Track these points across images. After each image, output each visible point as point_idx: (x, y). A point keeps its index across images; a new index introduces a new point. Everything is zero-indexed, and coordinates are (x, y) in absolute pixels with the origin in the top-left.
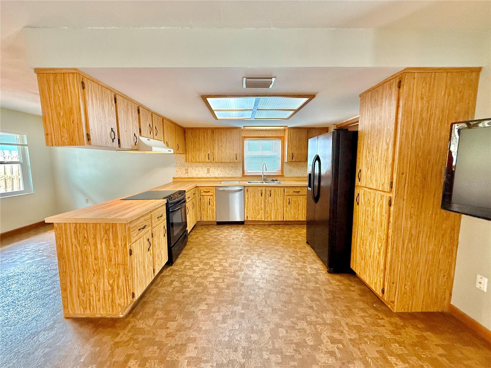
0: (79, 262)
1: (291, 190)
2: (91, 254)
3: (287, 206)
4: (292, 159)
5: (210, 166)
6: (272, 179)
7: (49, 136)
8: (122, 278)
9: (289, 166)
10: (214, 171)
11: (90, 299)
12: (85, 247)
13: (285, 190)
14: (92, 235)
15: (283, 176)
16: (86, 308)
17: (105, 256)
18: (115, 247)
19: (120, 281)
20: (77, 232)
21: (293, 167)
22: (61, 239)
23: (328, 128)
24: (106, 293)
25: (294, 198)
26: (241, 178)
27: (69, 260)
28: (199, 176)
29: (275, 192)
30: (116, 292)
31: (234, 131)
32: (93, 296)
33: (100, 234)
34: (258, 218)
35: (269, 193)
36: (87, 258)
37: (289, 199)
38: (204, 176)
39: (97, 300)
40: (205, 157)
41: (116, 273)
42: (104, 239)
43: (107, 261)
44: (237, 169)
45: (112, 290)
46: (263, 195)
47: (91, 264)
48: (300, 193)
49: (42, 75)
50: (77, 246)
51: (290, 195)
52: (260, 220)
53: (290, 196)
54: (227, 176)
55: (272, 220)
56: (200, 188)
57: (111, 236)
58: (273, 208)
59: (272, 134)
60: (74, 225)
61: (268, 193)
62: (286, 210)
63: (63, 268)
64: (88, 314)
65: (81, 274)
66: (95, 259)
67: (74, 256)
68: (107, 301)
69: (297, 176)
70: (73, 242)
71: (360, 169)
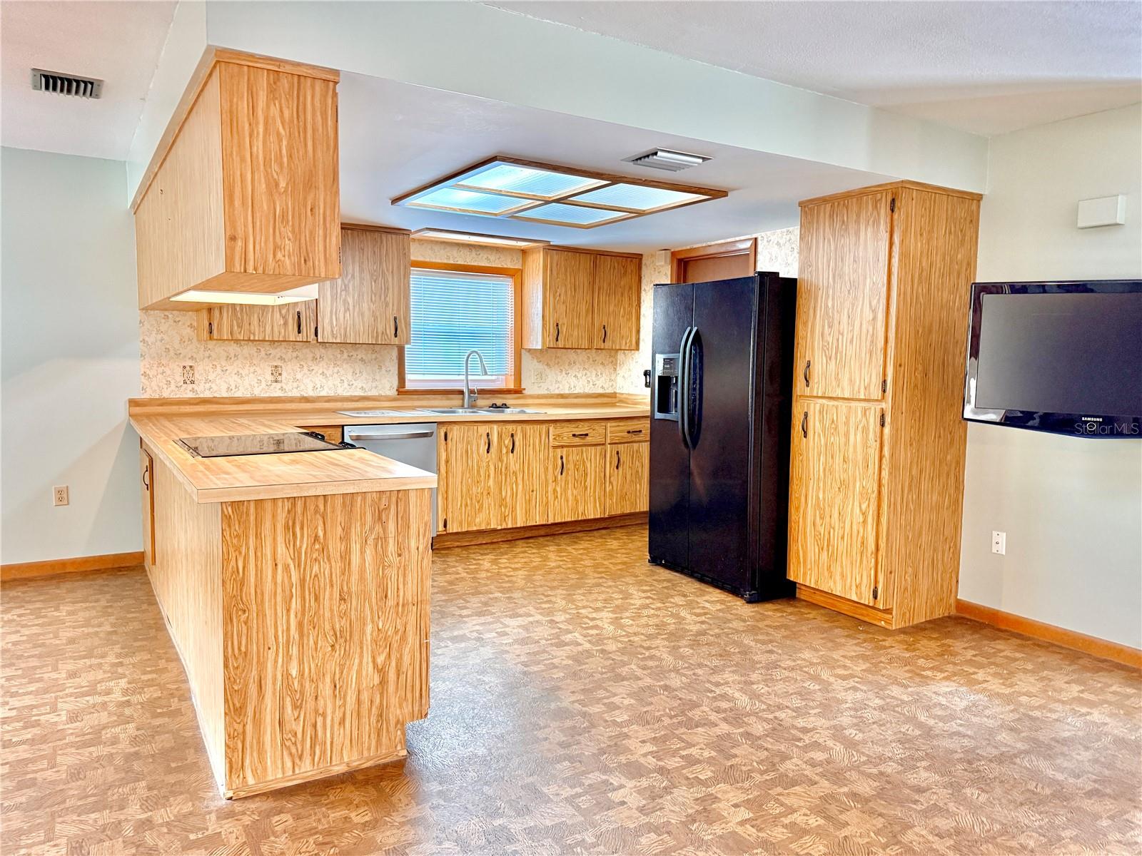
0: (292, 616)
1: (566, 430)
2: (332, 586)
3: (555, 480)
4: (557, 340)
5: (281, 358)
6: (490, 402)
7: (240, 243)
8: (412, 641)
9: (535, 361)
10: (299, 376)
11: (315, 726)
12: (316, 568)
13: (551, 429)
14: (339, 529)
15: (520, 392)
16: (301, 757)
17: (372, 587)
18: (400, 555)
19: (406, 651)
20: (294, 523)
21: (548, 365)
22: (240, 553)
23: (642, 255)
24: (365, 697)
25: (573, 456)
26: (394, 400)
27: (261, 614)
28: (239, 394)
29: (524, 436)
30: (391, 688)
31: (390, 241)
32: (324, 715)
33: (363, 525)
34: (480, 523)
35: (508, 441)
36: (317, 599)
37: (562, 458)
38: (260, 391)
39: (337, 721)
40: (286, 324)
41: (396, 632)
42: (373, 537)
43: (374, 601)
44: (380, 368)
45: (383, 682)
46: (492, 450)
47: (327, 614)
48: (589, 439)
49: (236, 68)
50: (292, 566)
51: (562, 447)
52: (483, 527)
53: (565, 449)
54: (346, 394)
55: (518, 525)
57: (391, 526)
58: (520, 487)
59: (487, 259)
60: (287, 505)
61: (506, 442)
62: (555, 491)
63: (240, 643)
64: (308, 771)
65: (294, 651)
66: (342, 599)
67: (279, 598)
68: (365, 720)
69: (557, 392)
70: (279, 556)
71: (807, 359)
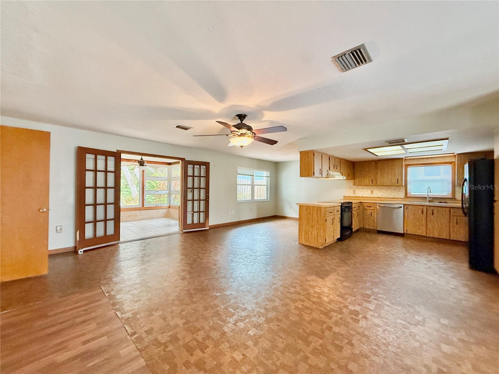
0: (306, 222)
1: (459, 211)
5: (373, 189)
6: (440, 201)
8: (322, 231)
10: (377, 193)
11: (308, 238)
12: (309, 216)
14: (312, 211)
15: (455, 199)
16: (307, 241)
17: (316, 220)
18: (320, 217)
26: (404, 199)
28: (363, 196)
29: (438, 211)
31: (396, 162)
32: (310, 237)
34: (419, 233)
38: (368, 196)
40: (369, 182)
41: (320, 228)
42: (316, 213)
43: (316, 223)
44: (400, 191)
45: (318, 235)
46: (424, 213)
47: (310, 223)
49: (302, 153)
50: (306, 215)
51: (458, 216)
54: (390, 197)
56: (364, 204)
58: (436, 226)
61: (430, 212)
62: (453, 230)
66: (312, 221)
67: (305, 219)
68: (315, 240)
